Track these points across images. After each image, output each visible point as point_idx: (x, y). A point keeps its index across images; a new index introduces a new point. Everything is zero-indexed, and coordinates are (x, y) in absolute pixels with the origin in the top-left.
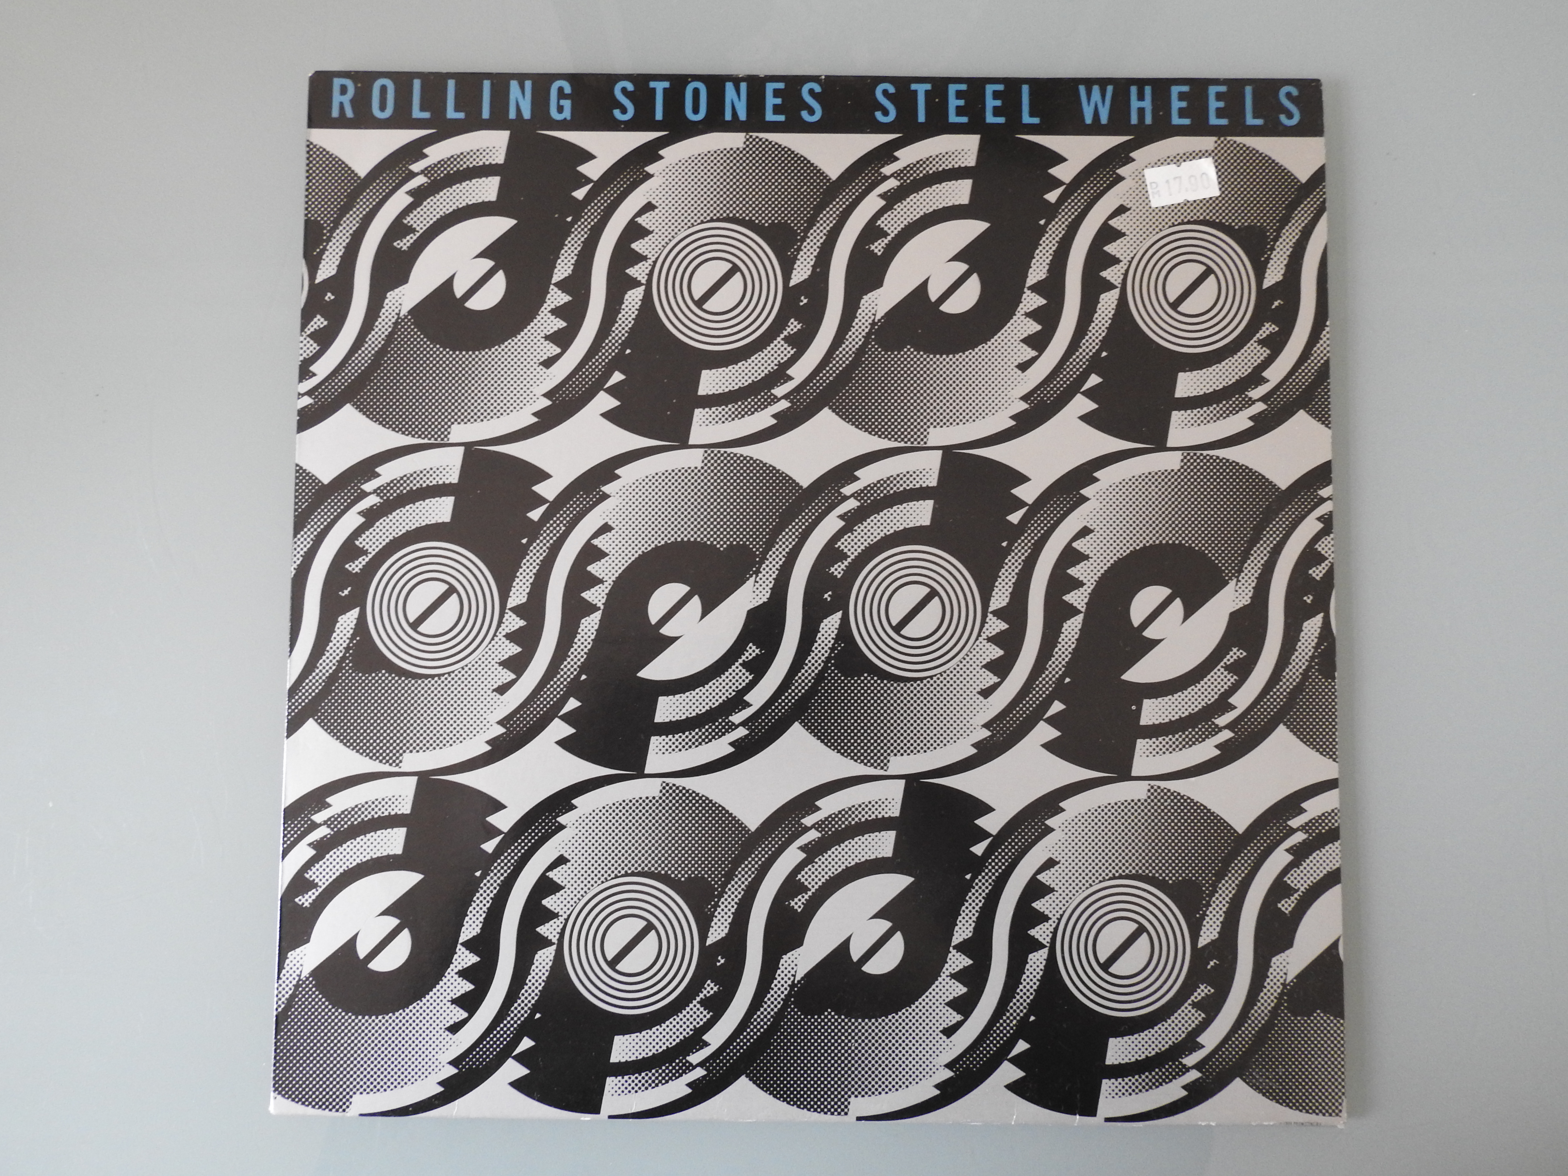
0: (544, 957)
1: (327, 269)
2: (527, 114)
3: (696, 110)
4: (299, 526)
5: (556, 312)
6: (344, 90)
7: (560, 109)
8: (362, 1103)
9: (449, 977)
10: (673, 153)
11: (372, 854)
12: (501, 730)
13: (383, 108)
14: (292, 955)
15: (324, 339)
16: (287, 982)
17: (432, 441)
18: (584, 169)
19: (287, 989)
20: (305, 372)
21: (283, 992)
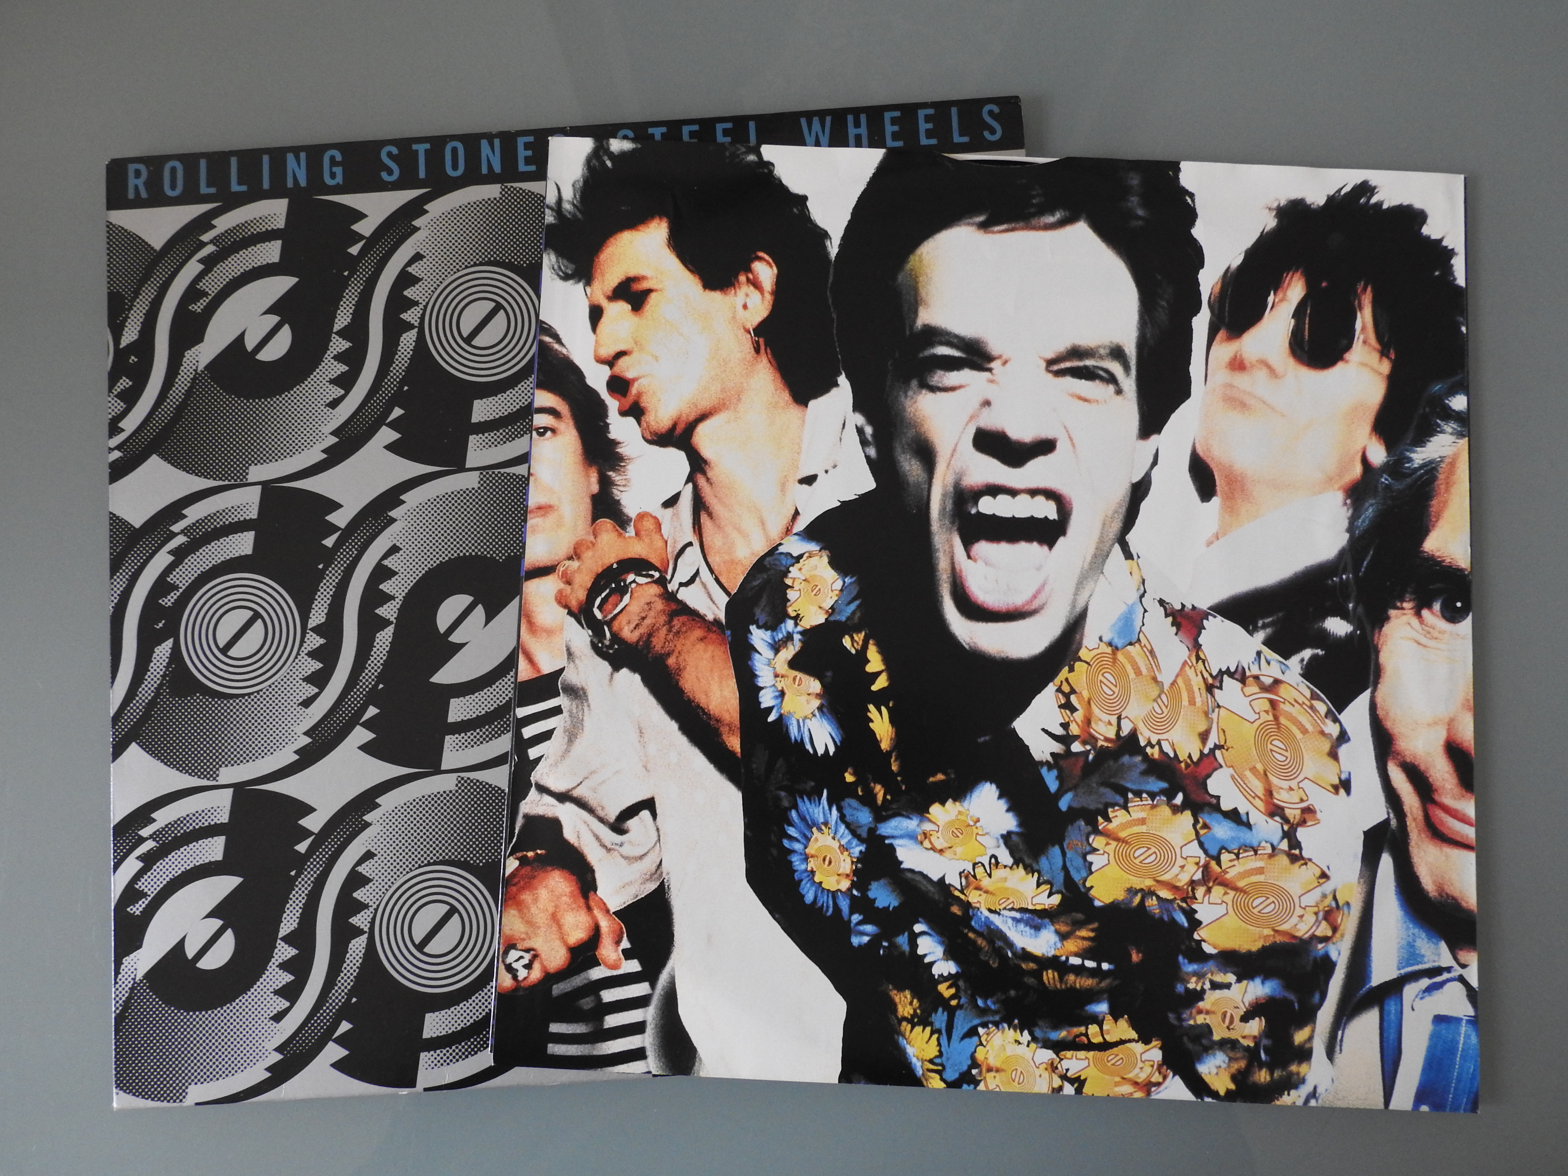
0: (357, 945)
1: (130, 335)
2: (303, 183)
3: (455, 167)
4: (115, 567)
5: (339, 358)
6: (138, 174)
7: (333, 176)
8: (197, 1093)
9: (270, 970)
10: (437, 208)
11: (195, 862)
12: (307, 740)
13: (173, 187)
14: (126, 961)
15: (130, 398)
16: (123, 986)
17: (233, 482)
18: (358, 227)
19: (123, 992)
20: (114, 428)
21: (120, 996)
